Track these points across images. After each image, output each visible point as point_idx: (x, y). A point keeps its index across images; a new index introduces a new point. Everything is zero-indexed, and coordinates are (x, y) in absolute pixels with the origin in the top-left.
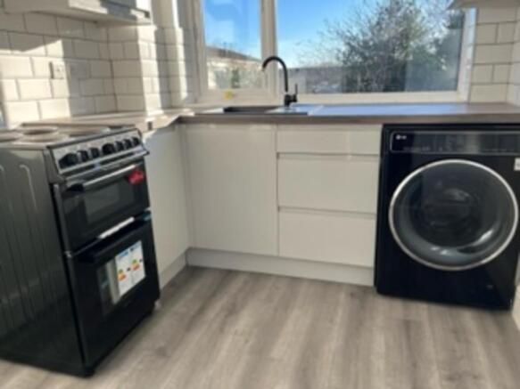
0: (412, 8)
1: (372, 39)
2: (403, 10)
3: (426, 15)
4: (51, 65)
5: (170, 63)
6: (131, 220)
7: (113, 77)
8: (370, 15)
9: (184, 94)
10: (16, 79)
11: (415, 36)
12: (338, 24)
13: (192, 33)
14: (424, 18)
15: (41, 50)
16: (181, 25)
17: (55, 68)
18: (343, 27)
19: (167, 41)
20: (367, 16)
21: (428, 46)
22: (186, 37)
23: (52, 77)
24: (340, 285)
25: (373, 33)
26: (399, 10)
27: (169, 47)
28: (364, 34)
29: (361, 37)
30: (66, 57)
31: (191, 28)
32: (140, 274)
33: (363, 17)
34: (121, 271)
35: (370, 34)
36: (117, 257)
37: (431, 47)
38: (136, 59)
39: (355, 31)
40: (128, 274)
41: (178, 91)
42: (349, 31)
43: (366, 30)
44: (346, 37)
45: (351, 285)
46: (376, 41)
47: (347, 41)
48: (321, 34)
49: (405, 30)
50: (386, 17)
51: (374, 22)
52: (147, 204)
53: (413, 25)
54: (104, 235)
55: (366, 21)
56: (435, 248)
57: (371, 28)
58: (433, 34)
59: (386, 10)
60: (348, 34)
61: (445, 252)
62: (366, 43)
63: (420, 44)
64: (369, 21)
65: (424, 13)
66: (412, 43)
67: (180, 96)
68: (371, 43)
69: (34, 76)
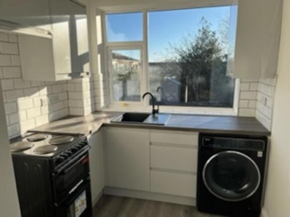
0: (213, 38)
1: (193, 53)
2: (209, 39)
3: (221, 42)
4: (41, 100)
5: (96, 90)
6: (82, 181)
7: (68, 99)
8: (192, 41)
9: (102, 104)
10: (26, 110)
11: (215, 52)
12: (176, 46)
13: (106, 75)
14: (219, 44)
15: (37, 94)
16: (102, 72)
17: (43, 101)
18: (178, 47)
19: (95, 80)
20: (190, 42)
21: (221, 58)
22: (104, 77)
23: (42, 105)
24: (180, 205)
25: (194, 50)
26: (207, 38)
27: (95, 83)
28: (189, 50)
29: (187, 52)
30: (48, 95)
31: (106, 72)
32: (85, 206)
33: (188, 42)
34: (77, 207)
35: (192, 51)
36: (76, 201)
37: (223, 58)
38: (81, 91)
39: (185, 49)
40: (79, 208)
41: (100, 103)
42: (181, 49)
43: (190, 48)
44: (180, 52)
45: (185, 206)
46: (196, 54)
47: (181, 54)
48: (167, 49)
49: (210, 49)
50: (200, 42)
51: (194, 45)
52: (89, 171)
53: (214, 47)
54: (70, 192)
55: (190, 44)
56: (224, 190)
57: (193, 48)
58: (224, 52)
59: (200, 38)
60: (181, 50)
61: (228, 192)
62: (190, 55)
63: (217, 56)
64: (192, 44)
65: (219, 41)
66: (214, 56)
67: (100, 105)
68: (193, 55)
69: (34, 107)
